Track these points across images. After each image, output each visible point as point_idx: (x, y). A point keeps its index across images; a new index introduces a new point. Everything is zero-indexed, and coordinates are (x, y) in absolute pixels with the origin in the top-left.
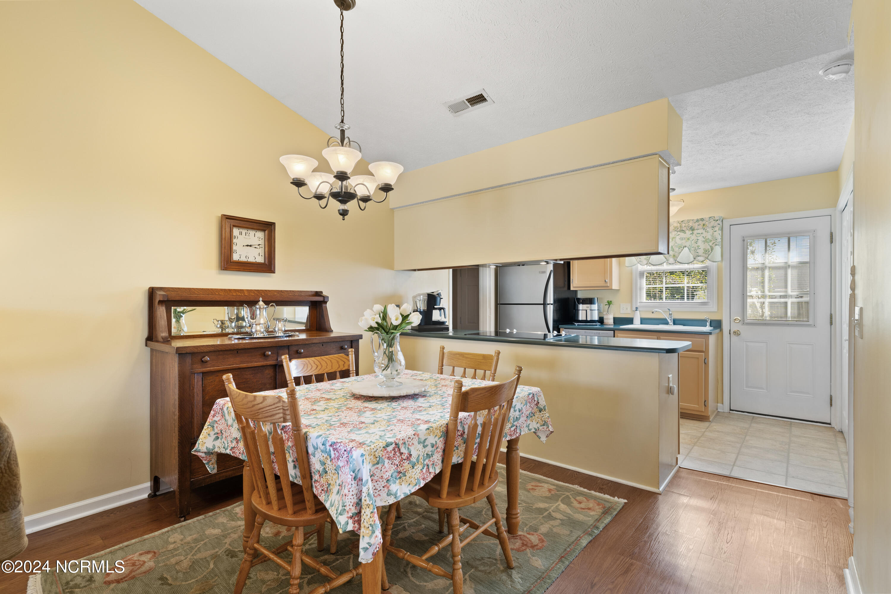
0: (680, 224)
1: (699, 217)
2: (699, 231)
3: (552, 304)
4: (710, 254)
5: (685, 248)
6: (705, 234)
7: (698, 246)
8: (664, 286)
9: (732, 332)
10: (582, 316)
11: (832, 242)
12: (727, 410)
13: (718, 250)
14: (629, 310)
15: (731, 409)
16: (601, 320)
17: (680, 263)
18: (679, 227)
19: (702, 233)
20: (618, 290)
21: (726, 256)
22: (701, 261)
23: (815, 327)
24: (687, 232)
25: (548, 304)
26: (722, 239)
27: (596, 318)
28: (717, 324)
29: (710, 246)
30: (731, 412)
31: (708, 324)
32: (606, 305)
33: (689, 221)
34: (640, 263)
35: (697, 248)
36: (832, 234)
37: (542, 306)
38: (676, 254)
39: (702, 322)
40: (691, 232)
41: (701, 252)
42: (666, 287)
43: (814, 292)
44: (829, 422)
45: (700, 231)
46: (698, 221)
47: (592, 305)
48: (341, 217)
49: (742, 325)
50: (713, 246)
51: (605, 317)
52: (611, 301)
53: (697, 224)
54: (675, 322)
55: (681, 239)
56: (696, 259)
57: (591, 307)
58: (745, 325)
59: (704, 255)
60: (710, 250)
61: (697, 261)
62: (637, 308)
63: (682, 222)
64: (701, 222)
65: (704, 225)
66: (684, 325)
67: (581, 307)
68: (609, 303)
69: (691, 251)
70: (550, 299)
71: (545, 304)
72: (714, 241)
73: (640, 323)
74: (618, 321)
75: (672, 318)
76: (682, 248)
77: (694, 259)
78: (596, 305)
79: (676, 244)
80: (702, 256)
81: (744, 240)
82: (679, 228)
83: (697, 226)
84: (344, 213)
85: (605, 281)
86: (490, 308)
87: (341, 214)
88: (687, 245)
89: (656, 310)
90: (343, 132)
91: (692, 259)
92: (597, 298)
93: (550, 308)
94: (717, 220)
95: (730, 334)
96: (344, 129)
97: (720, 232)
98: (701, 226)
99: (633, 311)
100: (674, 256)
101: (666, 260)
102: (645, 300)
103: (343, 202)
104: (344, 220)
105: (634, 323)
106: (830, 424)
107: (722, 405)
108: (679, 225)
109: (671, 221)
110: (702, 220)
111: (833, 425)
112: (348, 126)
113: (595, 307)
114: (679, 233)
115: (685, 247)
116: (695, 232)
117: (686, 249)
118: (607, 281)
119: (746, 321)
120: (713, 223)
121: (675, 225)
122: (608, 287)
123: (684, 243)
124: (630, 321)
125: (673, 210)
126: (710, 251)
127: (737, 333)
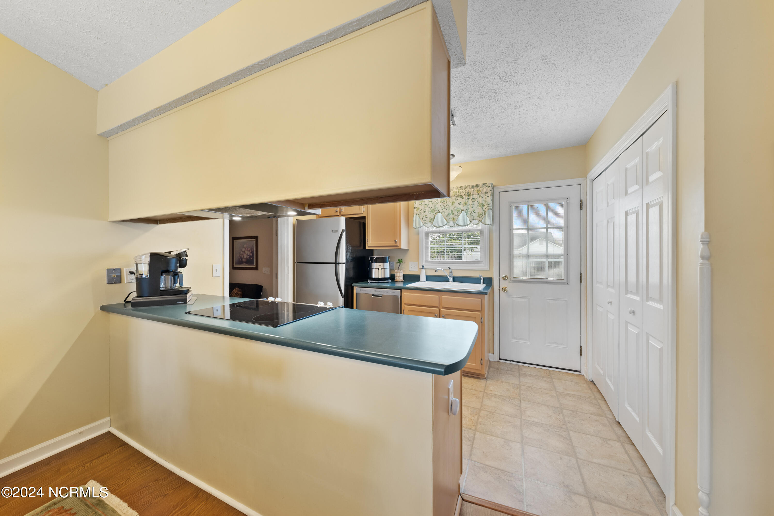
0: (458, 189)
1: (474, 184)
2: (474, 197)
3: (343, 263)
4: (483, 218)
5: (462, 212)
6: (480, 199)
7: (474, 210)
8: (446, 246)
9: (501, 289)
10: (375, 274)
11: (581, 208)
12: (497, 359)
13: (490, 213)
14: (416, 269)
15: (500, 358)
16: (393, 278)
17: (460, 226)
18: (458, 192)
19: (477, 199)
20: (407, 250)
21: (496, 220)
22: (476, 223)
23: (569, 285)
24: (464, 197)
25: (340, 263)
26: (493, 204)
27: (388, 276)
28: (488, 282)
29: (484, 210)
30: (500, 361)
31: (482, 281)
32: (397, 263)
33: (465, 187)
34: (425, 225)
35: (472, 212)
36: (581, 201)
37: (334, 265)
38: (456, 217)
39: (476, 280)
40: (467, 197)
41: (476, 215)
42: (447, 248)
43: (568, 253)
44: (579, 370)
45: (476, 196)
46: (473, 187)
47: (385, 264)
49: (509, 282)
50: (486, 210)
51: (396, 274)
52: (402, 260)
53: (472, 190)
54: (455, 279)
55: (460, 203)
56: (472, 222)
57: (384, 266)
58: (511, 282)
59: (478, 218)
60: (483, 213)
61: (473, 224)
62: (423, 266)
63: (460, 187)
64: (476, 189)
65: (478, 191)
66: (462, 282)
67: (375, 265)
68: (400, 261)
69: (468, 215)
70: (342, 258)
71: (336, 263)
72: (487, 206)
73: (425, 281)
74: (407, 279)
75: (452, 276)
76: (460, 212)
77: (470, 222)
78: (388, 263)
79: (455, 208)
80: (477, 220)
81: (510, 206)
82: (458, 194)
83: (472, 191)
85: (395, 241)
86: (288, 267)
88: (465, 210)
89: (439, 269)
91: (469, 222)
92: (389, 257)
93: (342, 267)
94: (489, 187)
95: (499, 290)
97: (492, 197)
98: (476, 192)
99: (420, 269)
100: (454, 219)
101: (446, 222)
102: (430, 259)
105: (420, 281)
106: (579, 372)
107: (492, 355)
108: (458, 191)
109: (452, 186)
110: (477, 186)
111: (583, 373)
113: (387, 265)
114: (458, 198)
115: (463, 210)
116: (471, 197)
117: (464, 213)
118: (396, 240)
119: (512, 279)
120: (485, 189)
121: (455, 190)
122: (397, 246)
123: (462, 207)
124: (416, 278)
125: (453, 175)
126: (484, 215)
127: (505, 290)
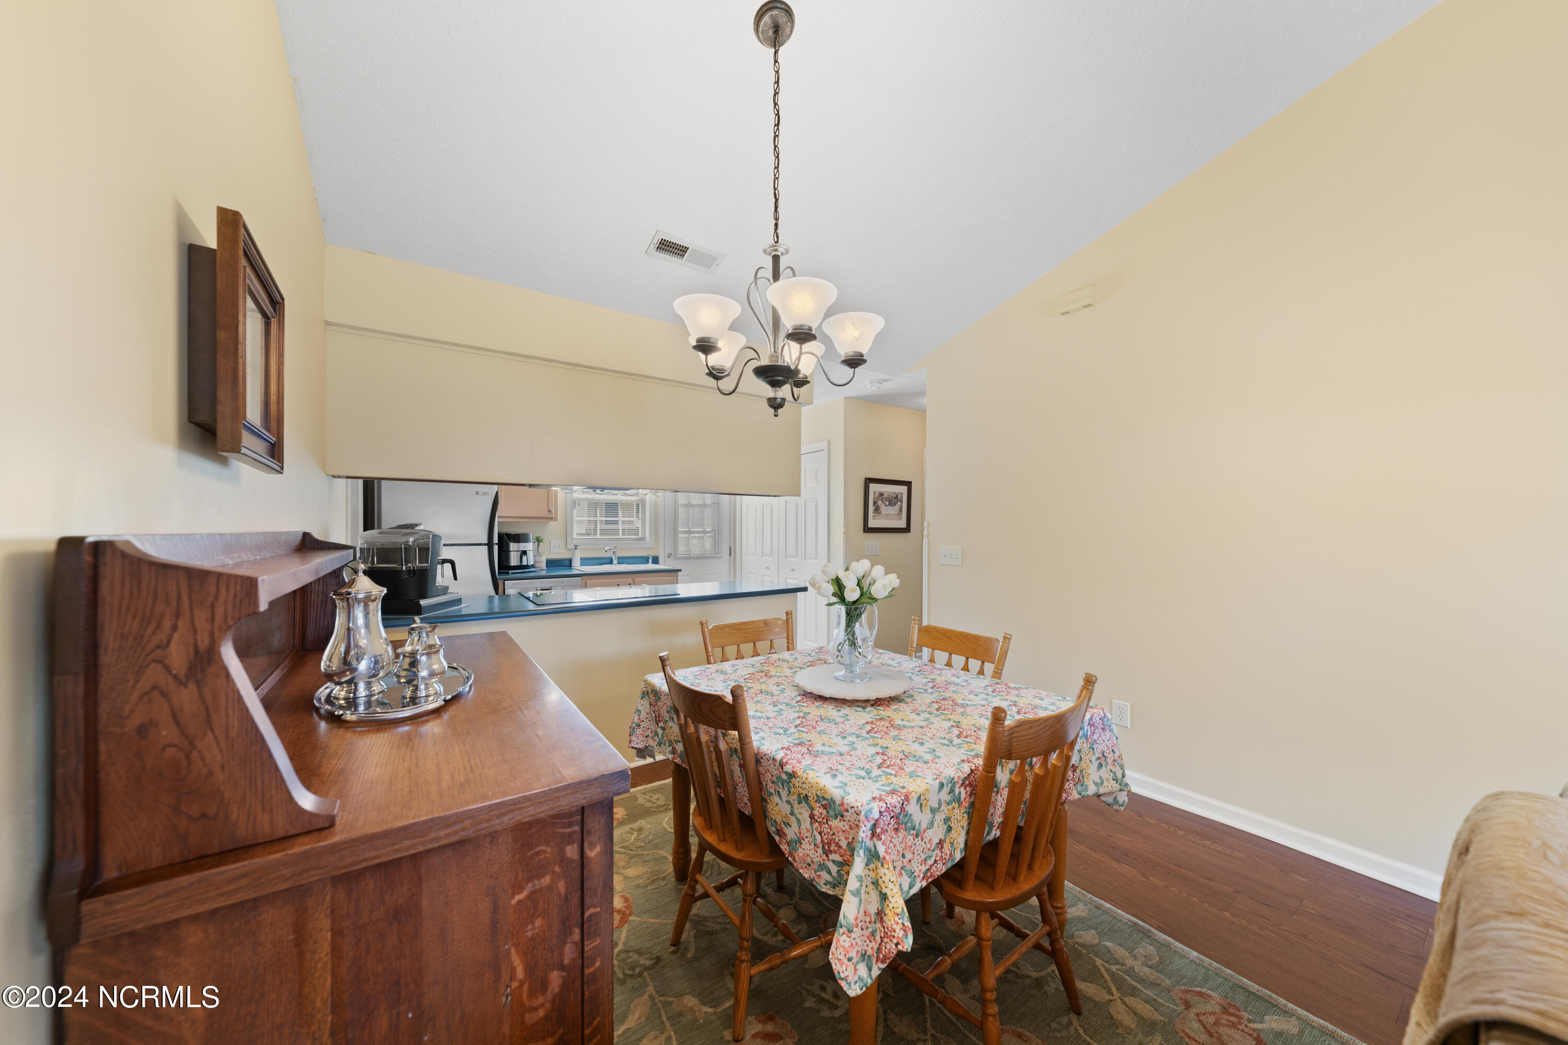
10: (515, 560)
14: (562, 549)
27: (532, 561)
31: (650, 560)
47: (527, 544)
48: (773, 410)
49: (674, 560)
62: (575, 546)
68: (538, 540)
73: (580, 565)
74: (551, 564)
84: (776, 405)
87: (771, 406)
90: (776, 259)
96: (779, 254)
103: (775, 384)
104: (776, 416)
112: (785, 247)
113: (530, 545)
118: (551, 509)
119: (677, 556)
122: (552, 518)
